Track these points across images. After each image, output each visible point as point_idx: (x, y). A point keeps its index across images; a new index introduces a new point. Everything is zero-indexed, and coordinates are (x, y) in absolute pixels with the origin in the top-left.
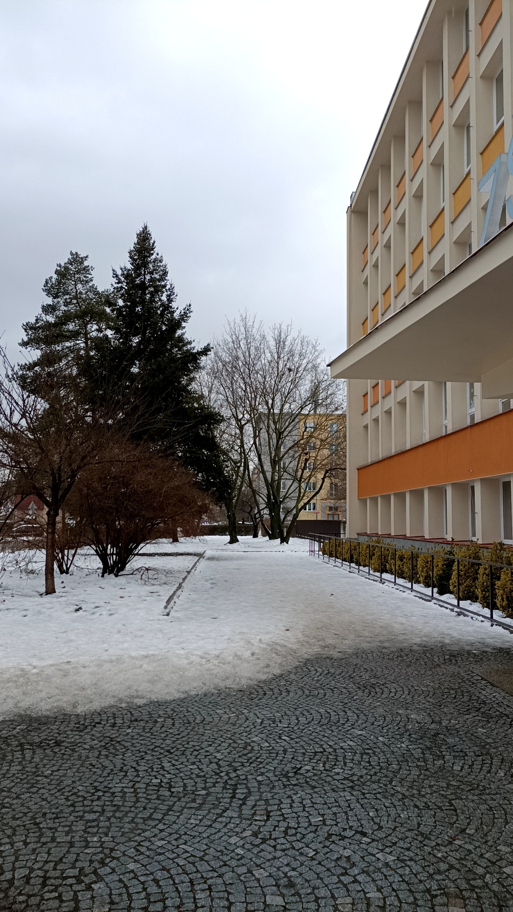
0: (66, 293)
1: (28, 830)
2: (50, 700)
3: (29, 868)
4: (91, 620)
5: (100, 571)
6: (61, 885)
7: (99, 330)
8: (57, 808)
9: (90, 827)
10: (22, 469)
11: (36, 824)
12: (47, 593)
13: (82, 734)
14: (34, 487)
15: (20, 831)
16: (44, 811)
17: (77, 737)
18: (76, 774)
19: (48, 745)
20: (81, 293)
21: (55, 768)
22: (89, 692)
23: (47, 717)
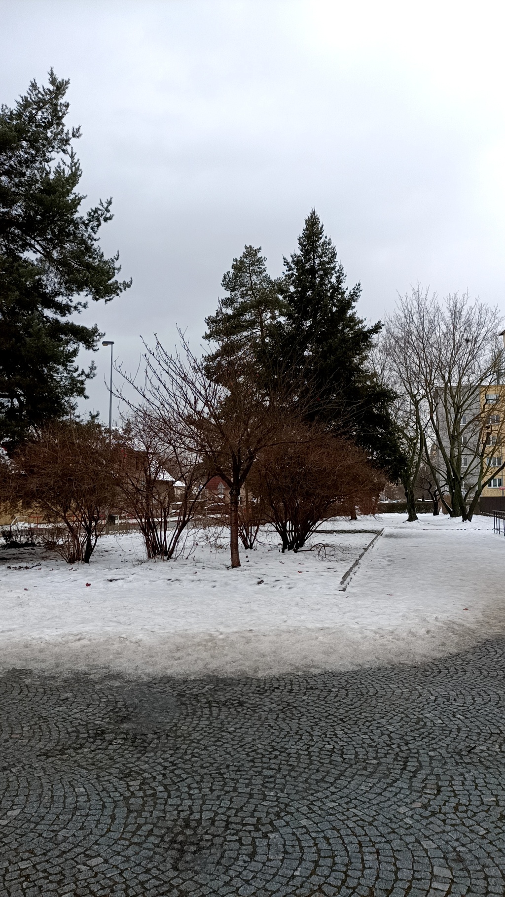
0: (242, 285)
1: (214, 778)
2: (234, 664)
3: (214, 811)
4: (272, 592)
5: (281, 547)
6: (241, 830)
7: (273, 318)
8: (239, 762)
9: (267, 782)
10: (207, 452)
11: (220, 774)
12: (233, 566)
13: (261, 697)
14: (218, 469)
15: (207, 778)
16: (228, 763)
17: (258, 699)
18: (256, 733)
19: (233, 704)
20: (255, 284)
21: (238, 726)
22: (268, 659)
23: (232, 679)
